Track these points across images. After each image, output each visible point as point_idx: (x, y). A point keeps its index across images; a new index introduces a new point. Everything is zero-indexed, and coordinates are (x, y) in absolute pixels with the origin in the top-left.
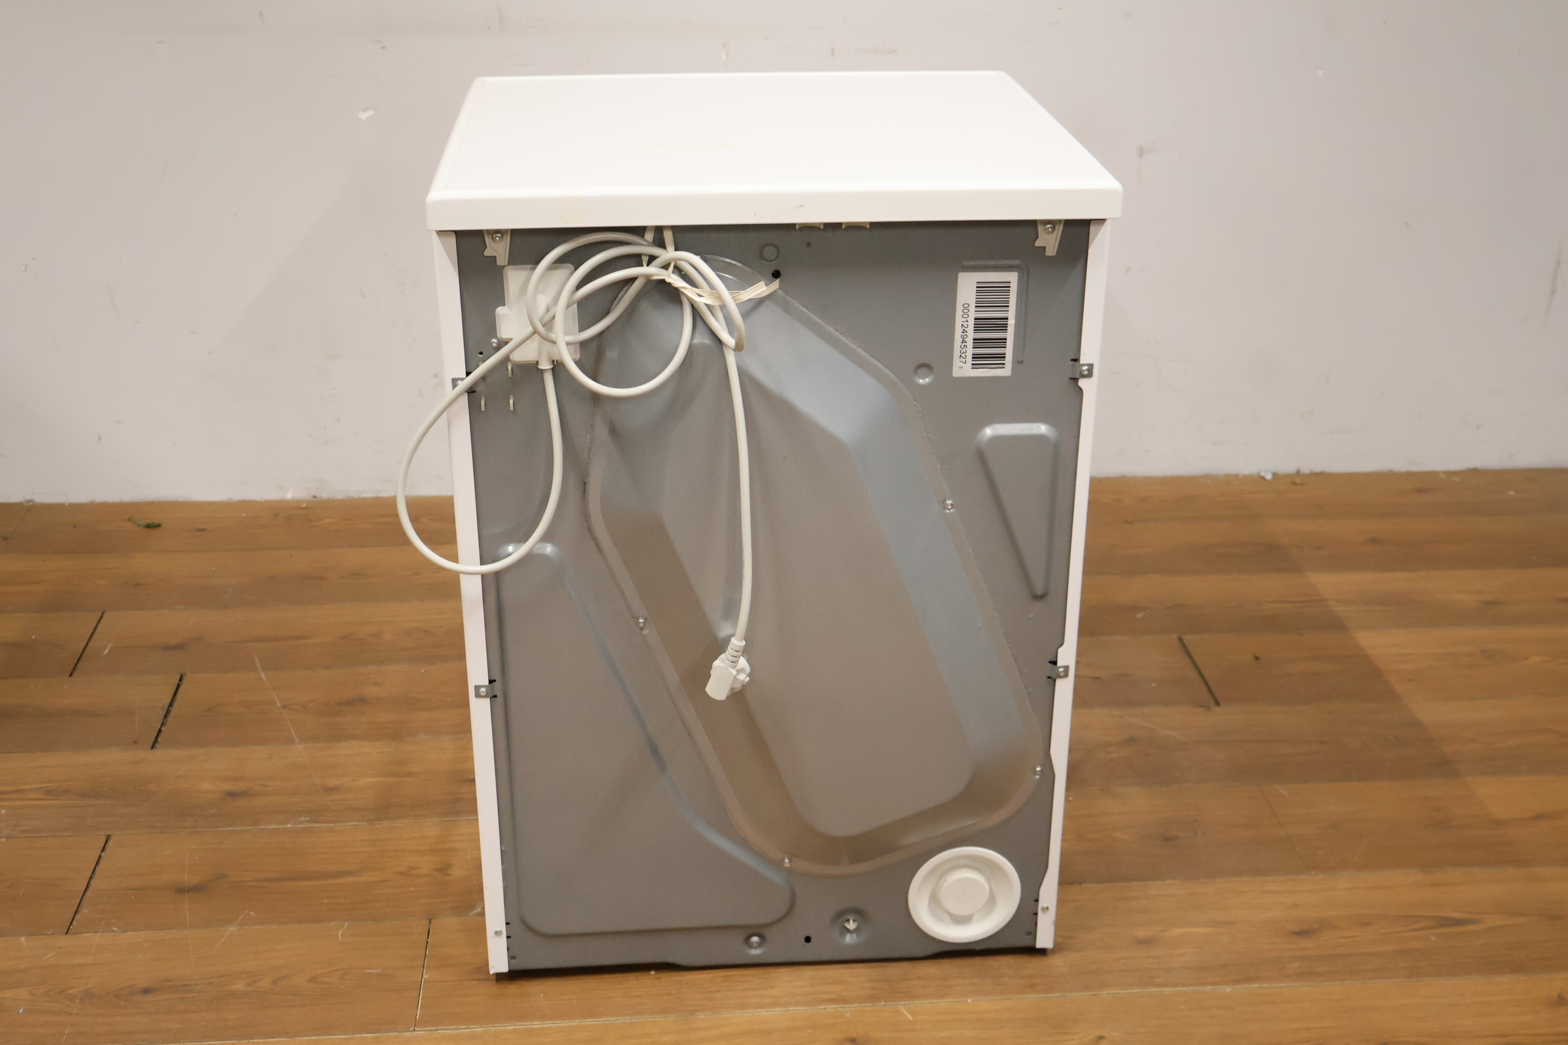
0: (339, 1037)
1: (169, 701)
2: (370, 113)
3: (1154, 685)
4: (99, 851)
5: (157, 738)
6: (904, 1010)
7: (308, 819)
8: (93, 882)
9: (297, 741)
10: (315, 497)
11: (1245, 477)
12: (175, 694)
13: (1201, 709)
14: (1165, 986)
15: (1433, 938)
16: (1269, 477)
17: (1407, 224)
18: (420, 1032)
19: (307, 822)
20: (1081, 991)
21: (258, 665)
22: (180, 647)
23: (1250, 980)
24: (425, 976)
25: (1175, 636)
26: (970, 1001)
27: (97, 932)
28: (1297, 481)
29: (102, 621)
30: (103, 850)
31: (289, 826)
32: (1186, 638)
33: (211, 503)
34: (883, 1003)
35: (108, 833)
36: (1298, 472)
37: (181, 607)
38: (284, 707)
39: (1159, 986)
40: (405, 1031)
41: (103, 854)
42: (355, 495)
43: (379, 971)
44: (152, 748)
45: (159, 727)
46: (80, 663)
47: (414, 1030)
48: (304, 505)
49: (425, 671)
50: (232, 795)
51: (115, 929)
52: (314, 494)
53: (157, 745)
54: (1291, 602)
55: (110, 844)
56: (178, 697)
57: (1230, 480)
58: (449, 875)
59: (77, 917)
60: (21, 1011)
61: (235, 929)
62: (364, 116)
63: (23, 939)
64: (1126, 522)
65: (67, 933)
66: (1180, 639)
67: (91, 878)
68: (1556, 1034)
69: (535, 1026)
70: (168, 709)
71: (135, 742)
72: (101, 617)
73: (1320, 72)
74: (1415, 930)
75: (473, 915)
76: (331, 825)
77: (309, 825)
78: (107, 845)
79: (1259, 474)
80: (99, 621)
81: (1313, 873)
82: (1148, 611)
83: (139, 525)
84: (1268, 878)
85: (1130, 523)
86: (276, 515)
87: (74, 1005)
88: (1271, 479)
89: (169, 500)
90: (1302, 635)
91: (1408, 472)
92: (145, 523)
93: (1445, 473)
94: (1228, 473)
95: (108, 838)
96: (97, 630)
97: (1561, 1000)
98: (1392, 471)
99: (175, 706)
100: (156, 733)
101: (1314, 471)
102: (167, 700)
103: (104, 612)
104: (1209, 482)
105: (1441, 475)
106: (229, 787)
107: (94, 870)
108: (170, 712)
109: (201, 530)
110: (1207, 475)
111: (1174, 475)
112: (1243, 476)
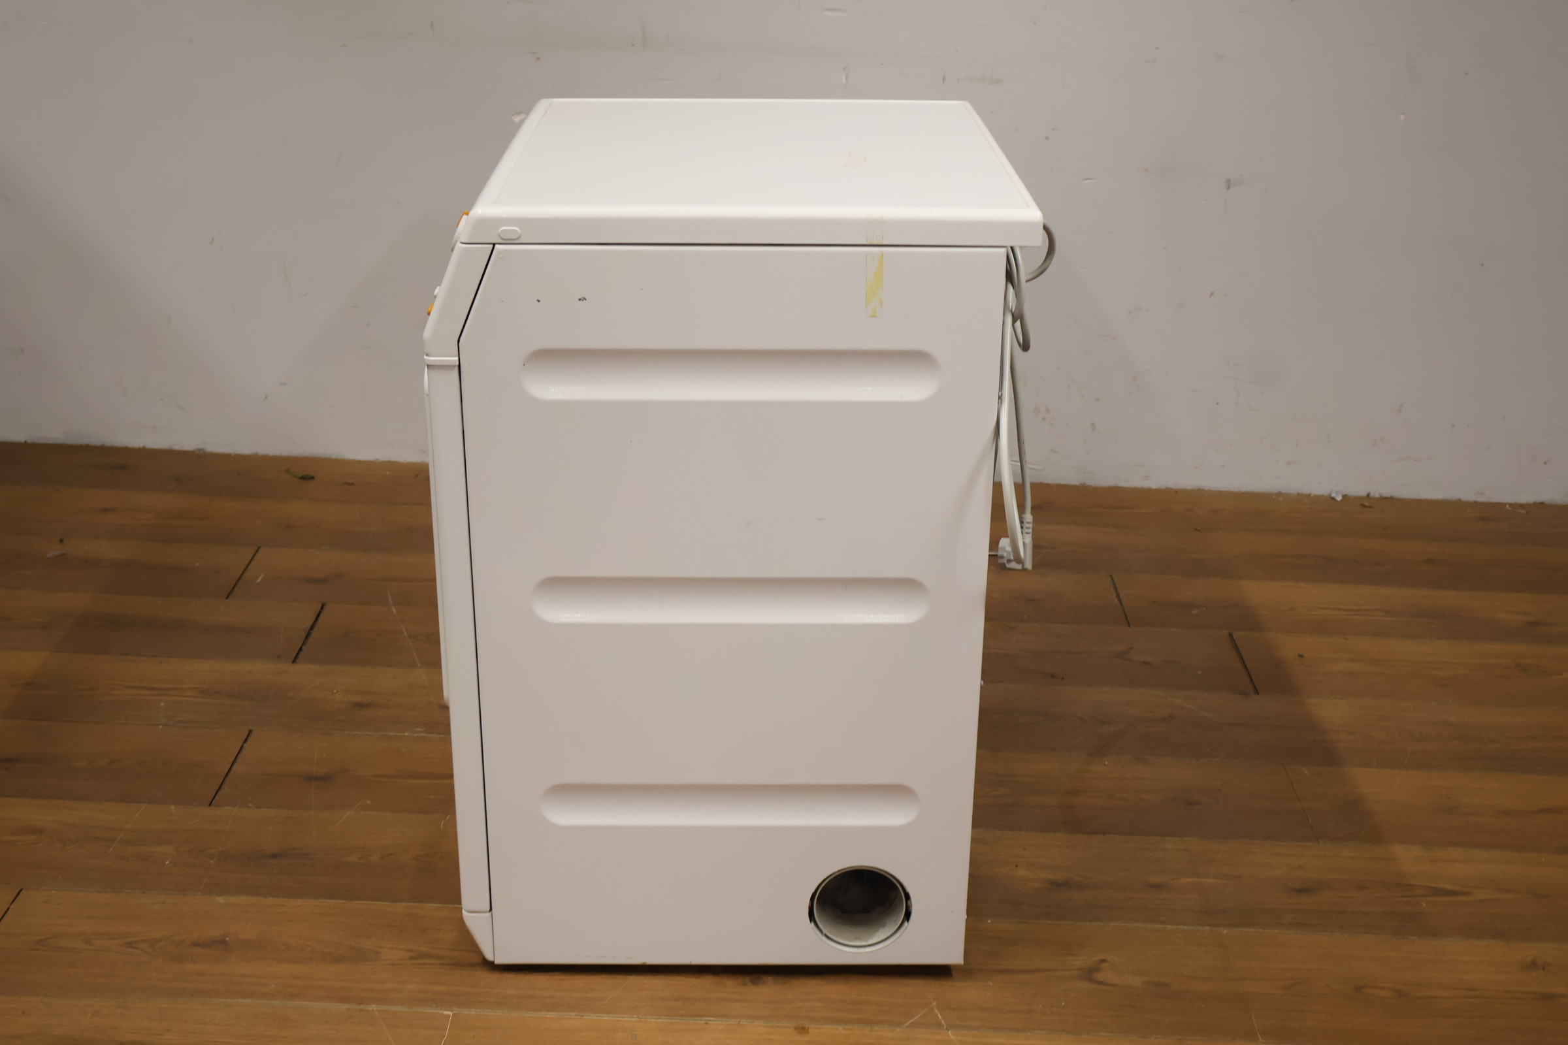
0: (434, 905)
1: (311, 623)
3: (1200, 672)
4: (241, 743)
5: (297, 655)
7: (423, 729)
8: (234, 767)
9: (419, 665)
11: (1317, 497)
12: (316, 619)
13: (1240, 696)
14: (1168, 924)
15: (1424, 905)
16: (1339, 498)
19: (422, 732)
20: (1090, 922)
21: (390, 600)
22: (324, 581)
23: (1246, 925)
25: (1226, 632)
26: (989, 921)
27: (235, 807)
28: (1366, 504)
29: (258, 555)
30: (245, 741)
31: (406, 734)
32: (1236, 635)
33: (359, 462)
35: (251, 729)
36: (1368, 495)
37: (327, 547)
38: (410, 637)
39: (1163, 923)
41: (245, 745)
44: (293, 662)
45: (300, 646)
46: (236, 588)
50: (359, 705)
51: (250, 805)
53: (297, 661)
54: (1339, 610)
55: (251, 736)
56: (319, 623)
57: (1301, 498)
59: (220, 793)
60: (167, 863)
61: (352, 813)
62: (517, 118)
63: (173, 807)
64: (1196, 529)
65: (210, 805)
66: (1231, 635)
67: (233, 764)
68: (1524, 993)
70: (309, 632)
71: (279, 657)
73: (1402, 117)
74: (1407, 897)
76: (442, 736)
77: (423, 735)
78: (249, 738)
79: (1330, 495)
80: (255, 555)
81: (1321, 841)
82: (1204, 609)
83: (295, 477)
84: (1279, 843)
85: (1199, 531)
86: (417, 476)
87: (212, 862)
88: (1341, 500)
89: (323, 456)
90: (1348, 639)
91: (1476, 502)
92: (300, 475)
93: (1511, 505)
94: (1300, 492)
95: (250, 732)
96: (253, 562)
97: (1533, 965)
98: (1460, 500)
99: (315, 629)
100: (297, 650)
101: (1384, 495)
102: (309, 624)
103: (259, 548)
104: (1281, 499)
105: (1508, 506)
106: (357, 698)
107: (237, 757)
108: (311, 634)
109: (349, 484)
110: (1280, 493)
111: (1249, 491)
112: (1315, 496)
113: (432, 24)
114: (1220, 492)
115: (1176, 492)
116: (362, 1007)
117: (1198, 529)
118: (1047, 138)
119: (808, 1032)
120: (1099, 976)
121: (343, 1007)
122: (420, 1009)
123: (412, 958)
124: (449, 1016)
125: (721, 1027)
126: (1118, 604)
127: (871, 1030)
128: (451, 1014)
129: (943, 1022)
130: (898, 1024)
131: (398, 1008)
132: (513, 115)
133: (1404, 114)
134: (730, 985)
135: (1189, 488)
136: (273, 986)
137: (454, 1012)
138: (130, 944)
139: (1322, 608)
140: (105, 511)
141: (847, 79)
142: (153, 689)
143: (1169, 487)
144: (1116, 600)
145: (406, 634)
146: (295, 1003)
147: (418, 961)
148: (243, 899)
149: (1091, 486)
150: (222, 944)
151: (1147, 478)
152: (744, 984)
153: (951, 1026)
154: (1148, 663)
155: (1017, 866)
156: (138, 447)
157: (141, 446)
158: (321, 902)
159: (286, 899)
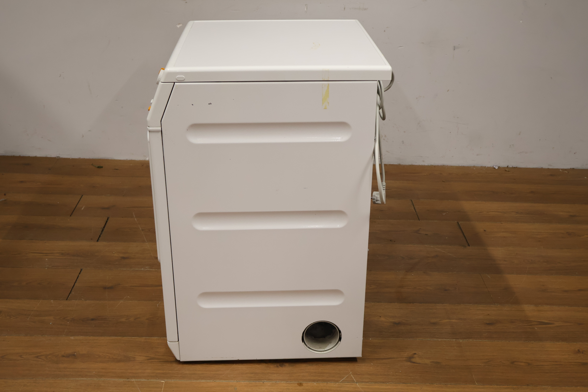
0: (156, 338)
2: (181, 25)
3: (447, 238)
4: (78, 274)
8: (76, 284)
9: (146, 241)
12: (106, 224)
13: (463, 247)
14: (439, 338)
15: (536, 328)
16: (497, 168)
17: (551, 78)
19: (149, 268)
20: (409, 338)
21: (134, 216)
22: (108, 208)
23: (470, 338)
25: (456, 222)
26: (371, 339)
27: (76, 300)
28: (507, 170)
30: (80, 274)
31: (142, 269)
32: (460, 223)
33: (120, 161)
35: (82, 268)
36: (508, 166)
37: (109, 195)
38: (142, 230)
39: (437, 338)
41: (79, 275)
44: (97, 241)
45: (100, 234)
46: (74, 212)
50: (124, 258)
51: (82, 299)
53: (99, 241)
54: (499, 212)
56: (107, 225)
57: (482, 168)
59: (70, 295)
60: (51, 324)
61: (123, 301)
62: (178, 26)
63: (52, 301)
64: (443, 181)
65: (67, 300)
67: (75, 282)
68: (575, 363)
70: (103, 229)
71: (92, 239)
74: (530, 325)
76: (156, 270)
77: (149, 269)
78: (81, 272)
79: (493, 167)
80: (81, 198)
81: (496, 304)
82: (447, 213)
83: (95, 167)
84: (480, 305)
85: (444, 182)
86: (143, 165)
87: (68, 323)
88: (497, 169)
89: (106, 159)
90: (502, 224)
91: (548, 169)
92: (97, 166)
93: (562, 169)
94: (482, 166)
95: (81, 270)
96: (80, 201)
97: (579, 351)
98: (542, 168)
99: (106, 228)
100: (98, 237)
101: (514, 167)
102: (103, 226)
103: (82, 195)
104: (474, 169)
105: (560, 170)
106: (122, 255)
107: (76, 280)
108: (104, 230)
109: (116, 169)
110: (474, 166)
111: (462, 165)
112: (487, 167)
114: (452, 166)
115: (435, 166)
116: (129, 380)
117: (444, 181)
118: (385, 31)
119: (303, 385)
120: (413, 360)
121: (122, 380)
122: (152, 380)
123: (148, 360)
124: (163, 382)
125: (269, 384)
126: (415, 211)
127: (327, 384)
128: (164, 382)
129: (354, 380)
130: (337, 381)
131: (143, 380)
133: (521, 20)
134: (272, 368)
135: (439, 165)
136: (94, 372)
137: (165, 381)
138: (37, 357)
139: (492, 212)
140: (22, 182)
141: (307, 9)
142: (42, 253)
143: (432, 165)
144: (414, 210)
145: (141, 229)
146: (102, 379)
147: (150, 361)
148: (81, 337)
149: (402, 165)
150: (73, 356)
151: (423, 161)
152: (277, 367)
153: (358, 382)
154: (427, 235)
155: (380, 317)
156: (33, 156)
157: (35, 156)
158: (112, 338)
159: (98, 337)
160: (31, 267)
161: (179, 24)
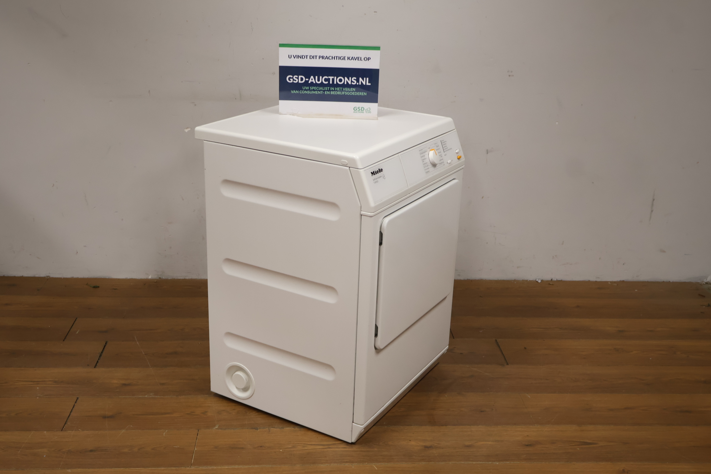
2: (189, 129)
3: (484, 357)
5: (96, 364)
6: (374, 466)
7: (153, 394)
8: (72, 413)
9: (150, 367)
10: (160, 278)
11: (530, 281)
12: (104, 349)
13: (501, 366)
14: (474, 461)
15: (578, 449)
16: (540, 281)
18: (193, 468)
19: (153, 395)
20: (442, 462)
21: (136, 339)
22: (106, 331)
23: (507, 461)
24: (196, 449)
25: (494, 339)
27: (73, 431)
28: (551, 283)
30: (76, 402)
31: (146, 396)
32: (498, 340)
33: (119, 279)
34: (367, 463)
35: (78, 397)
36: (552, 280)
37: (107, 317)
38: (145, 354)
39: (471, 461)
40: (188, 467)
41: (75, 404)
42: (176, 278)
43: (178, 447)
44: (94, 367)
45: (97, 360)
46: (67, 336)
47: (191, 467)
48: (156, 281)
49: (200, 343)
50: (125, 385)
51: (80, 430)
52: (160, 277)
53: (97, 367)
54: (541, 328)
55: (78, 400)
56: (105, 349)
57: (524, 282)
58: (206, 415)
59: (66, 425)
60: (44, 456)
61: (125, 431)
62: (186, 130)
63: (45, 432)
64: (480, 296)
65: (62, 431)
66: (496, 341)
67: (71, 412)
69: (236, 467)
71: (88, 365)
72: (76, 320)
73: (557, 123)
74: (571, 446)
75: (215, 429)
76: (162, 396)
79: (536, 280)
80: (75, 322)
81: (535, 425)
82: (485, 330)
83: (91, 287)
84: (518, 426)
85: (482, 297)
86: (145, 284)
87: (64, 455)
88: (540, 282)
89: (102, 277)
90: (544, 340)
91: (596, 281)
92: (93, 286)
93: (611, 282)
94: (523, 279)
95: (78, 398)
96: (74, 325)
97: (623, 472)
98: (589, 281)
99: (104, 353)
100: (96, 362)
101: (558, 280)
102: (101, 351)
103: (77, 318)
104: (515, 283)
105: (609, 283)
106: (123, 382)
107: (72, 410)
108: (102, 355)
109: (115, 289)
110: (515, 280)
111: (502, 279)
112: (529, 280)
113: (149, 91)
114: (490, 280)
115: (472, 281)
132: (185, 129)
133: (557, 122)
135: (477, 279)
139: (534, 328)
140: (7, 304)
142: (32, 382)
143: (468, 279)
145: (143, 353)
148: (79, 470)
154: (462, 354)
155: (410, 441)
156: (19, 276)
157: (21, 276)
158: (113, 469)
159: (98, 469)
160: (20, 396)
161: (187, 128)
